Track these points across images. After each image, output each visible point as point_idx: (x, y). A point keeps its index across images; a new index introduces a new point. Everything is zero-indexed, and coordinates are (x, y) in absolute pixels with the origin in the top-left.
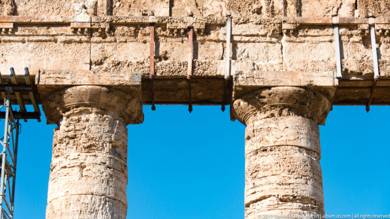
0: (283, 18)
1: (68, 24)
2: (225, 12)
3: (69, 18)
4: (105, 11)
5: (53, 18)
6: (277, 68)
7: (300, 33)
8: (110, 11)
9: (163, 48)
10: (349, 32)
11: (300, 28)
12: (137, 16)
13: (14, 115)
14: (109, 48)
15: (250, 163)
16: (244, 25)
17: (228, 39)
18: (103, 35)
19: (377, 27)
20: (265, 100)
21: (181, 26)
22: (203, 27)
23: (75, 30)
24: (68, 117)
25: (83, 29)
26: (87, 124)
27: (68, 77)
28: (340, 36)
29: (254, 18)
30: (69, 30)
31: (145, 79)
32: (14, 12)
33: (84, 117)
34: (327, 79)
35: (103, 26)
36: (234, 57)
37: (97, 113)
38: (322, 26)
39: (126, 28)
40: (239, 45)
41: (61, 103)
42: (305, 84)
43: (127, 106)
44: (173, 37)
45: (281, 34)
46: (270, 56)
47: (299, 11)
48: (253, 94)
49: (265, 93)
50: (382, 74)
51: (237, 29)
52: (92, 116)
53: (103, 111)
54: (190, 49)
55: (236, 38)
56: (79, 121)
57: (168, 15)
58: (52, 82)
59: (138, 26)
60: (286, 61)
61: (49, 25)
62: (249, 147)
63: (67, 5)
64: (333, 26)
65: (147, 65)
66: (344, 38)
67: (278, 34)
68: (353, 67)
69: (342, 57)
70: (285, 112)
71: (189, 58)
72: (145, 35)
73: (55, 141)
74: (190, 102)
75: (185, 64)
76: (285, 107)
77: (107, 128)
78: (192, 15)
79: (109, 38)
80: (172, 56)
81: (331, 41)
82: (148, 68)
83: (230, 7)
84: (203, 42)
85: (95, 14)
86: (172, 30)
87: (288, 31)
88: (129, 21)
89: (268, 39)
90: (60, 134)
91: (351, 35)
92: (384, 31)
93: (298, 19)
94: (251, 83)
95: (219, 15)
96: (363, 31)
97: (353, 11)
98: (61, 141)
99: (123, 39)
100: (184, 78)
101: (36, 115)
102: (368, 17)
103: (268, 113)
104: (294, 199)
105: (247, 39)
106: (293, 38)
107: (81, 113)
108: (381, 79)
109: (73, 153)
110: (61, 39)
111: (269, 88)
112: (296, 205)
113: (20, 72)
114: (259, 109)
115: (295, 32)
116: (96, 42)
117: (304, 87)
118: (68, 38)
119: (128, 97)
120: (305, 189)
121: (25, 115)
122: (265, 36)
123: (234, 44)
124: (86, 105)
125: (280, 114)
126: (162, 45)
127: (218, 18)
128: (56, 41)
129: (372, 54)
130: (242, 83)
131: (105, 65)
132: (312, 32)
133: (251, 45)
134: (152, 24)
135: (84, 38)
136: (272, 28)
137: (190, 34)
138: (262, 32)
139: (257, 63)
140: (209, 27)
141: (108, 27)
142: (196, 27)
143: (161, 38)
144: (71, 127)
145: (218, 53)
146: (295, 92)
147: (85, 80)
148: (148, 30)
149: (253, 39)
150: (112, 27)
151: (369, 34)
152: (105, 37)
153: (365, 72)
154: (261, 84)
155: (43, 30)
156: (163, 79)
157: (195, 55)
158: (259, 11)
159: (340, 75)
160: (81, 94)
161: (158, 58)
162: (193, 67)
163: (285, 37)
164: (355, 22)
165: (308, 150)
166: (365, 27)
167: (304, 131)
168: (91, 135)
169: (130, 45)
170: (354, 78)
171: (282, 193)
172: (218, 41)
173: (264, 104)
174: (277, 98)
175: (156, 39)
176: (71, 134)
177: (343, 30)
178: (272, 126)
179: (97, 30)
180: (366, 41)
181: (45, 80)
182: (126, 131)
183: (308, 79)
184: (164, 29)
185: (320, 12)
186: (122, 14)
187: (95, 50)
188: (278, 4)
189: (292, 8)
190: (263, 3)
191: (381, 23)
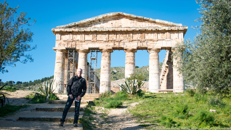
0: (130, 39)
2: (123, 39)
6: (129, 46)
8: (108, 39)
12: (112, 39)
13: (97, 52)
15: (126, 58)
16: (125, 40)
18: (107, 42)
21: (117, 41)
24: (103, 53)
25: (105, 41)
27: (103, 48)
29: (127, 39)
30: (103, 41)
31: (113, 48)
32: (96, 39)
33: (105, 53)
34: (135, 48)
36: (124, 45)
41: (102, 51)
46: (129, 44)
48: (126, 50)
50: (143, 47)
53: (108, 52)
57: (116, 39)
60: (131, 45)
61: (101, 41)
62: (126, 56)
63: (103, 38)
64: (137, 40)
66: (138, 42)
67: (130, 41)
68: (139, 46)
69: (138, 44)
71: (118, 45)
74: (119, 50)
76: (130, 51)
77: (108, 54)
78: (119, 39)
80: (116, 45)
81: (136, 42)
82: (113, 47)
85: (106, 39)
89: (128, 42)
90: (102, 55)
93: (132, 40)
94: (126, 48)
97: (140, 38)
100: (118, 47)
101: (99, 52)
103: (128, 52)
109: (104, 57)
111: (128, 49)
112: (131, 64)
113: (97, 47)
115: (132, 41)
119: (111, 50)
120: (132, 62)
121: (98, 52)
123: (124, 43)
127: (122, 39)
128: (102, 43)
129: (142, 44)
131: (108, 46)
132: (134, 41)
139: (127, 45)
140: (121, 41)
142: (119, 41)
143: (115, 42)
145: (122, 44)
146: (131, 49)
147: (105, 48)
148: (113, 41)
149: (126, 42)
150: (109, 41)
156: (115, 47)
157: (119, 44)
159: (137, 47)
160: (105, 50)
161: (114, 45)
164: (140, 40)
165: (133, 57)
167: (132, 54)
168: (106, 55)
169: (111, 43)
171: (129, 62)
176: (104, 55)
178: (128, 54)
180: (141, 42)
181: (100, 48)
183: (133, 48)
185: (135, 38)
186: (110, 39)
187: (107, 44)
188: (130, 37)
189: (132, 38)
190: (128, 37)
191: (143, 40)
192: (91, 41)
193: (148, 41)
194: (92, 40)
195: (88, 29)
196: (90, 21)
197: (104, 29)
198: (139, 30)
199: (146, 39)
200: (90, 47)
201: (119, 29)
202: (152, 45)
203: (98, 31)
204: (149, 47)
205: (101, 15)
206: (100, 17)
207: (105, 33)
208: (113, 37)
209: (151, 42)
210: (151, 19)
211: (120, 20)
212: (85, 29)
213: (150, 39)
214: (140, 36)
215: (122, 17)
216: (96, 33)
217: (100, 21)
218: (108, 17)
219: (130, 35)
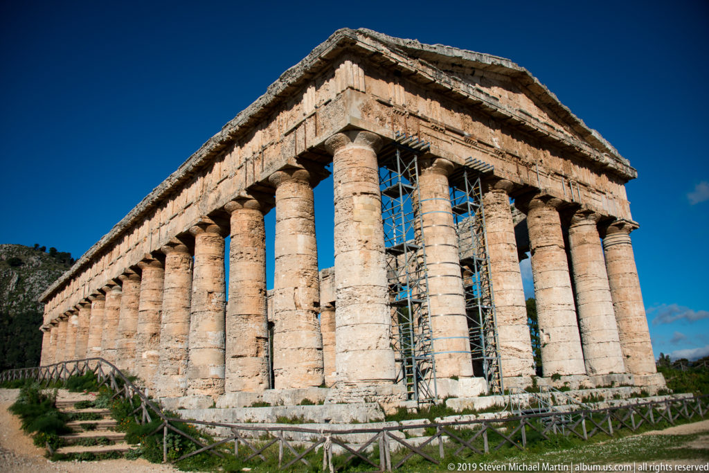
0: (549, 167)
1: (493, 147)
5: (489, 143)
8: (502, 146)
10: (565, 180)
14: (504, 163)
15: (542, 228)
16: (540, 167)
18: (503, 156)
23: (495, 151)
24: (494, 192)
25: (498, 151)
30: (492, 150)
33: (503, 195)
35: (504, 152)
37: (506, 194)
38: (559, 175)
39: (509, 156)
44: (522, 165)
46: (547, 183)
59: (513, 156)
60: (551, 187)
61: (487, 145)
62: (541, 221)
68: (567, 195)
72: (514, 161)
75: (528, 179)
78: (526, 157)
79: (504, 159)
80: (522, 173)
81: (561, 182)
86: (523, 162)
88: (511, 153)
90: (492, 200)
92: (573, 183)
93: (555, 171)
98: (493, 204)
99: (508, 160)
105: (541, 173)
107: (501, 192)
110: (491, 153)
114: (546, 206)
115: (553, 175)
126: (519, 168)
128: (488, 154)
129: (572, 191)
131: (505, 172)
132: (557, 177)
134: (517, 157)
135: (497, 156)
136: (548, 171)
137: (528, 166)
138: (545, 172)
140: (532, 165)
144: (499, 198)
147: (507, 178)
150: (506, 154)
155: (485, 147)
157: (528, 175)
161: (518, 174)
162: (530, 181)
164: (568, 176)
166: (569, 179)
169: (510, 164)
172: (534, 171)
173: (549, 204)
176: (499, 201)
180: (569, 185)
184: (520, 160)
187: (500, 162)
188: (547, 161)
190: (542, 158)
191: (573, 179)
192: (462, 136)
193: (580, 185)
194: (466, 134)
195: (462, 88)
202: (588, 200)
203: (487, 104)
205: (488, 55)
206: (487, 60)
209: (586, 192)
210: (583, 124)
211: (516, 95)
212: (453, 82)
214: (562, 166)
215: (520, 87)
217: (473, 74)
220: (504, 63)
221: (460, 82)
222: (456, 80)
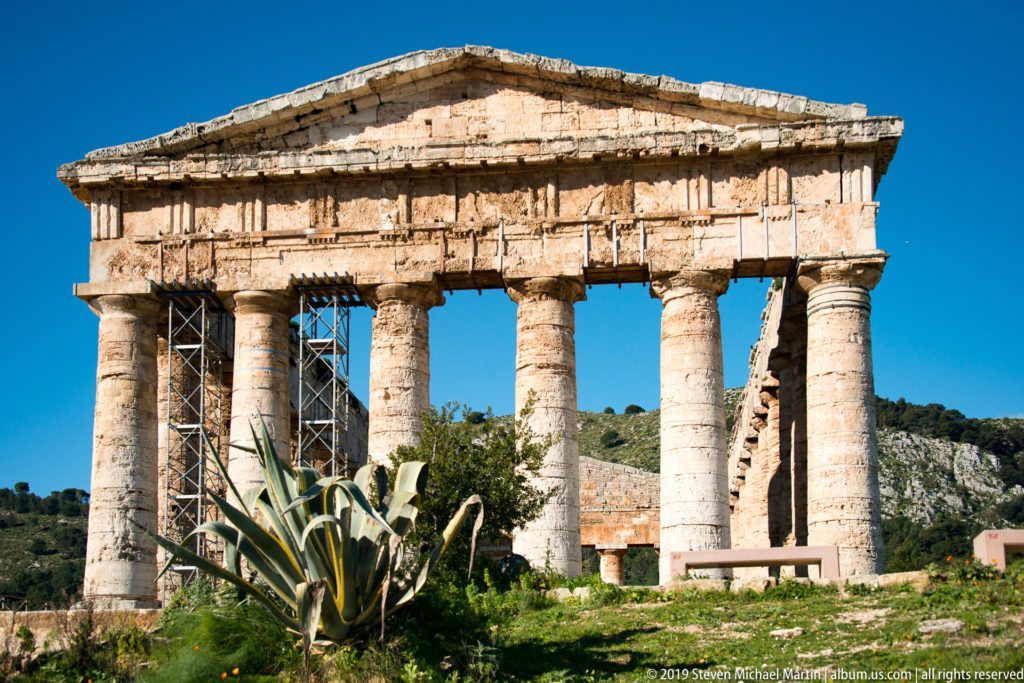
0: (542, 218)
1: (377, 232)
2: (499, 216)
3: (378, 228)
4: (405, 220)
5: (366, 228)
6: (538, 261)
7: (557, 230)
8: (409, 220)
9: (451, 248)
10: (596, 228)
11: (557, 226)
12: (430, 224)
13: (344, 303)
14: (409, 250)
15: (521, 337)
16: (513, 226)
17: (500, 238)
18: (404, 240)
19: (617, 223)
20: (528, 288)
21: (464, 229)
22: (481, 229)
23: (383, 237)
24: (381, 307)
25: (388, 236)
26: (395, 313)
27: (378, 277)
28: (588, 232)
29: (520, 218)
30: (378, 237)
31: (437, 275)
32: (336, 224)
33: (392, 308)
34: (574, 270)
35: (403, 232)
36: (506, 254)
37: (402, 304)
38: (574, 224)
39: (422, 233)
40: (509, 243)
41: (375, 297)
42: (557, 275)
43: (425, 297)
44: (458, 238)
45: (542, 232)
46: (533, 250)
47: (557, 211)
48: (519, 284)
49: (527, 283)
50: (620, 263)
51: (508, 230)
52: (398, 307)
53: (406, 302)
54: (471, 249)
55: (507, 237)
56: (389, 311)
57: (454, 220)
58: (366, 282)
59: (431, 231)
60: (545, 255)
61: (363, 233)
62: (520, 324)
63: (376, 215)
64: (583, 223)
65: (438, 263)
66: (592, 233)
67: (540, 232)
68: (597, 257)
69: (589, 249)
70: (544, 297)
71: (470, 256)
72: (437, 238)
73: (373, 327)
75: (467, 261)
76: (543, 293)
77: (410, 316)
78: (472, 220)
79: (409, 242)
80: (457, 254)
81: (581, 236)
82: (439, 266)
83: (503, 210)
84: (481, 242)
85: (398, 222)
86: (457, 234)
87: (547, 229)
88: (423, 227)
89: (532, 236)
90: (377, 321)
91: (598, 230)
92: (623, 226)
93: (556, 219)
94: (516, 276)
95: (494, 218)
96: (607, 227)
97: (601, 209)
98: (377, 327)
99: (420, 242)
100: (466, 272)
102: (611, 214)
103: (532, 298)
104: (548, 366)
105: (515, 237)
106: (552, 235)
107: (390, 304)
108: (618, 266)
109: (386, 336)
110: (373, 244)
111: (530, 279)
112: (549, 370)
113: (342, 274)
114: (525, 295)
115: (553, 230)
116: (400, 246)
117: (557, 277)
118: (378, 244)
119: (425, 290)
120: (557, 358)
122: (529, 234)
123: (506, 242)
124: (393, 298)
125: (540, 299)
126: (450, 246)
127: (493, 221)
128: (369, 246)
129: (613, 245)
130: (509, 276)
131: (407, 265)
132: (567, 229)
133: (518, 242)
134: (441, 229)
135: (390, 243)
136: (534, 227)
137: (471, 235)
138: (527, 231)
139: (523, 257)
140: (485, 230)
141: (407, 233)
142: (476, 229)
143: (449, 240)
144: (383, 316)
145: (493, 251)
146: (550, 282)
147: (391, 279)
148: (439, 233)
149: (520, 237)
150: (411, 233)
151: (611, 229)
152: (406, 241)
153: (606, 262)
154: (523, 276)
155: (358, 238)
156: (451, 274)
157: (476, 253)
158: (525, 213)
159: (586, 265)
160: (388, 291)
161: (447, 256)
162: (474, 263)
163: (545, 234)
164: (600, 219)
165: (561, 327)
166: (608, 223)
167: (558, 312)
168: (398, 322)
169: (425, 247)
170: (599, 266)
171: (539, 362)
172: (493, 240)
173: (527, 291)
174: (536, 287)
175: (445, 241)
176: (383, 321)
177: (591, 226)
178: (534, 309)
179: (399, 236)
180: (609, 235)
181: (361, 281)
182: (427, 317)
183: (559, 271)
184: (451, 232)
185: (574, 211)
186: (419, 221)
187: (399, 252)
188: (540, 206)
189: (551, 209)
190: (529, 206)
191: (621, 219)
192: (303, 236)
193: (653, 224)
194: (309, 231)
195: (283, 164)
196: (289, 108)
197: (382, 157)
198: (597, 158)
199: (637, 210)
200: (299, 276)
201: (473, 156)
202: (678, 247)
203: (341, 169)
204: (657, 265)
205: (357, 70)
206: (355, 81)
207: (390, 183)
208: (435, 206)
209: (672, 231)
210: (669, 85)
212: (260, 162)
213: (661, 211)
214: (600, 198)
216: (331, 188)
217: (354, 111)
218: (400, 80)
219: (540, 192)
220: (402, 66)
221: (278, 155)
222: (268, 156)
